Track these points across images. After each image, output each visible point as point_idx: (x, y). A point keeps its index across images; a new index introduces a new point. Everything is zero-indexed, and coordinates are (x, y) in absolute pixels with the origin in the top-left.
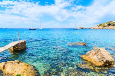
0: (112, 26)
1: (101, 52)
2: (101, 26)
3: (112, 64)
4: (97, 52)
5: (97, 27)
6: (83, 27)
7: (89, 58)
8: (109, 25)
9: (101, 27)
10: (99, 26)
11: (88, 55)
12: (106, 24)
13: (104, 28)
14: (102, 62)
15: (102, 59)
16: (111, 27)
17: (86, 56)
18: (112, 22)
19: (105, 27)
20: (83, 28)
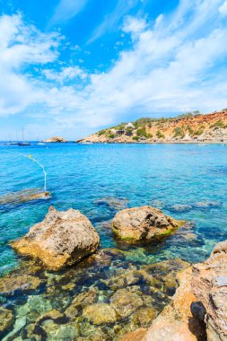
0: (127, 135)
1: (63, 225)
2: (104, 135)
3: (92, 251)
4: (54, 226)
5: (96, 138)
6: (60, 138)
7: (35, 246)
8: (121, 132)
9: (103, 138)
10: (100, 134)
11: (32, 237)
12: (114, 131)
13: (111, 140)
14: (65, 253)
15: (64, 246)
16: (124, 137)
17: (27, 242)
18: (126, 126)
19: (112, 137)
20: (59, 141)
